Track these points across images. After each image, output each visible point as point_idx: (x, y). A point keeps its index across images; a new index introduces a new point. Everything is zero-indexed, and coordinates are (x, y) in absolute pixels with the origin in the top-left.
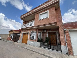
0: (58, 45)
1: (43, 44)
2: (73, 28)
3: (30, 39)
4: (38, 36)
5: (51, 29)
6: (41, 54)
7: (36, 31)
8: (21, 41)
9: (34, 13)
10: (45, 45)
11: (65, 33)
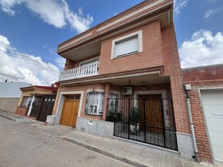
0: (167, 132)
1: (124, 129)
2: (210, 84)
3: (86, 113)
4: (108, 106)
5: (145, 85)
6: (117, 159)
7: (102, 91)
8: (58, 119)
9: (99, 37)
10: (130, 132)
11: (188, 97)
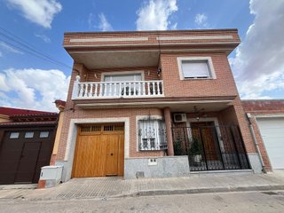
11: (250, 124)
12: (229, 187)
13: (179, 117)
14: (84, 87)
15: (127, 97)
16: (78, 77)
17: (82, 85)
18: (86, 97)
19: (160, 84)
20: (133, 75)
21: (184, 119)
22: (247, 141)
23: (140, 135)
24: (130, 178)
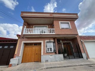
12: (77, 65)
13: (59, 41)
14: (28, 30)
15: (43, 34)
16: (25, 27)
17: (27, 30)
18: (28, 34)
19: (54, 30)
20: (44, 27)
21: (61, 42)
22: (81, 49)
23: (47, 47)
24: (43, 62)
